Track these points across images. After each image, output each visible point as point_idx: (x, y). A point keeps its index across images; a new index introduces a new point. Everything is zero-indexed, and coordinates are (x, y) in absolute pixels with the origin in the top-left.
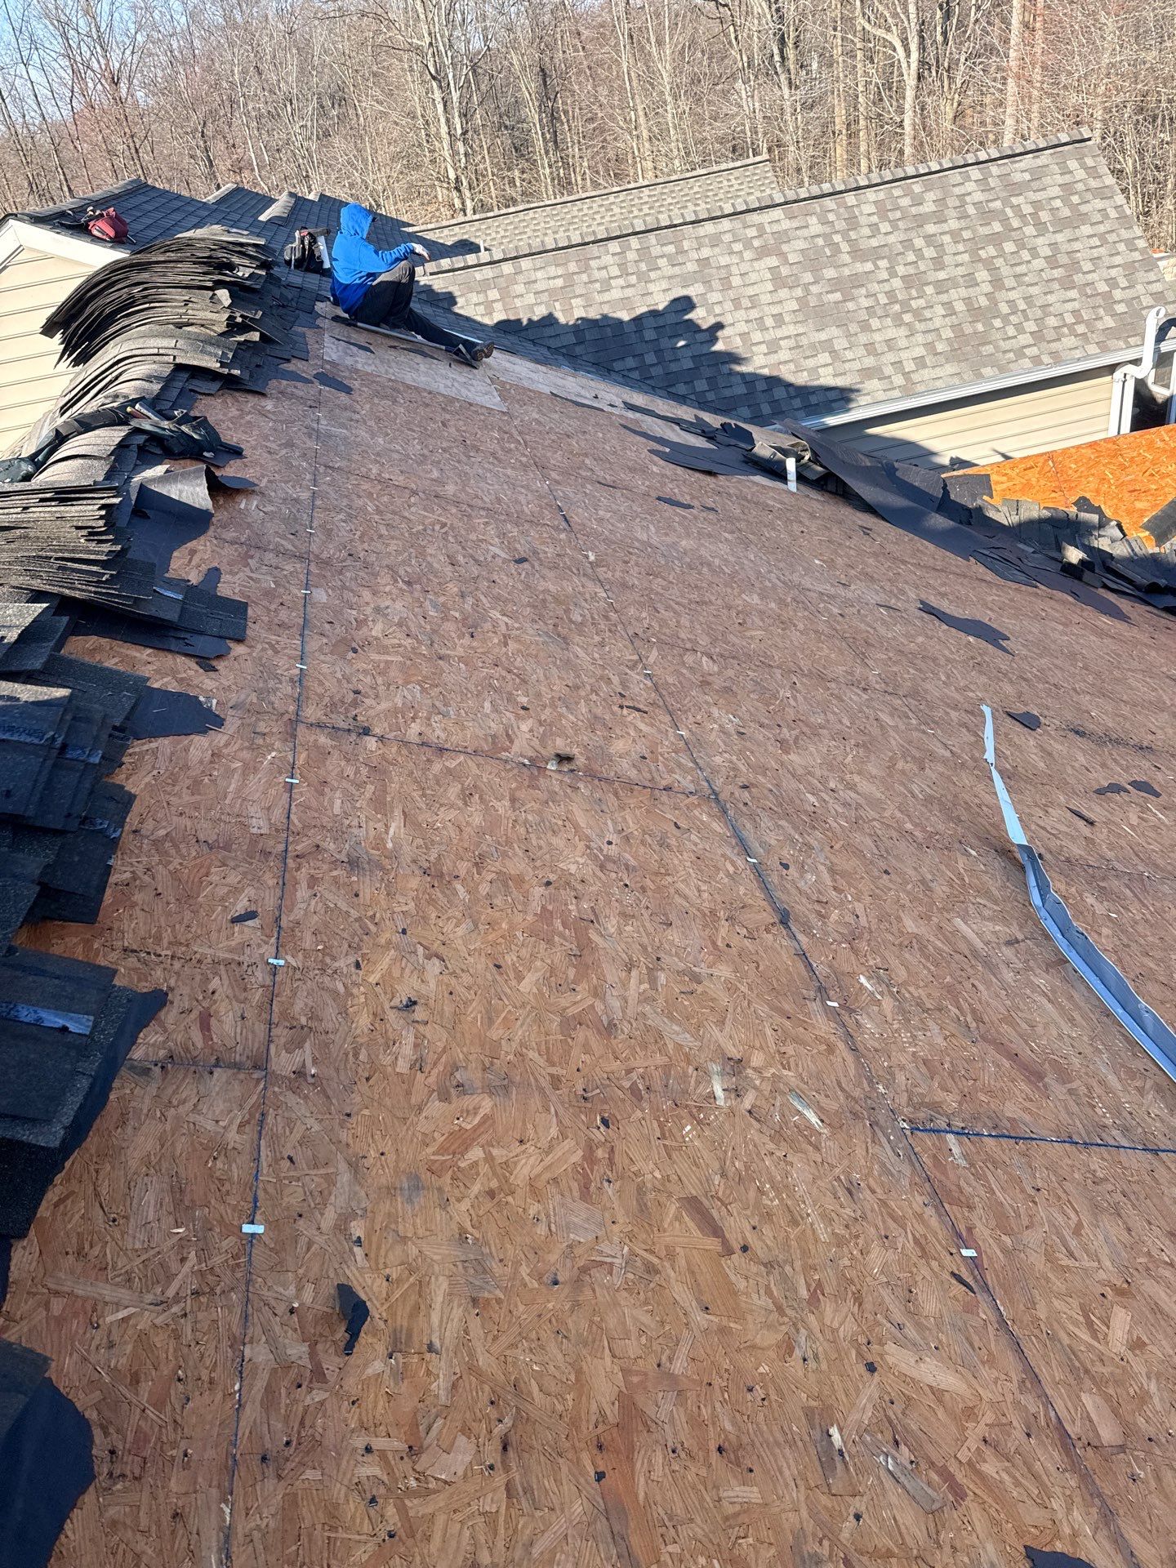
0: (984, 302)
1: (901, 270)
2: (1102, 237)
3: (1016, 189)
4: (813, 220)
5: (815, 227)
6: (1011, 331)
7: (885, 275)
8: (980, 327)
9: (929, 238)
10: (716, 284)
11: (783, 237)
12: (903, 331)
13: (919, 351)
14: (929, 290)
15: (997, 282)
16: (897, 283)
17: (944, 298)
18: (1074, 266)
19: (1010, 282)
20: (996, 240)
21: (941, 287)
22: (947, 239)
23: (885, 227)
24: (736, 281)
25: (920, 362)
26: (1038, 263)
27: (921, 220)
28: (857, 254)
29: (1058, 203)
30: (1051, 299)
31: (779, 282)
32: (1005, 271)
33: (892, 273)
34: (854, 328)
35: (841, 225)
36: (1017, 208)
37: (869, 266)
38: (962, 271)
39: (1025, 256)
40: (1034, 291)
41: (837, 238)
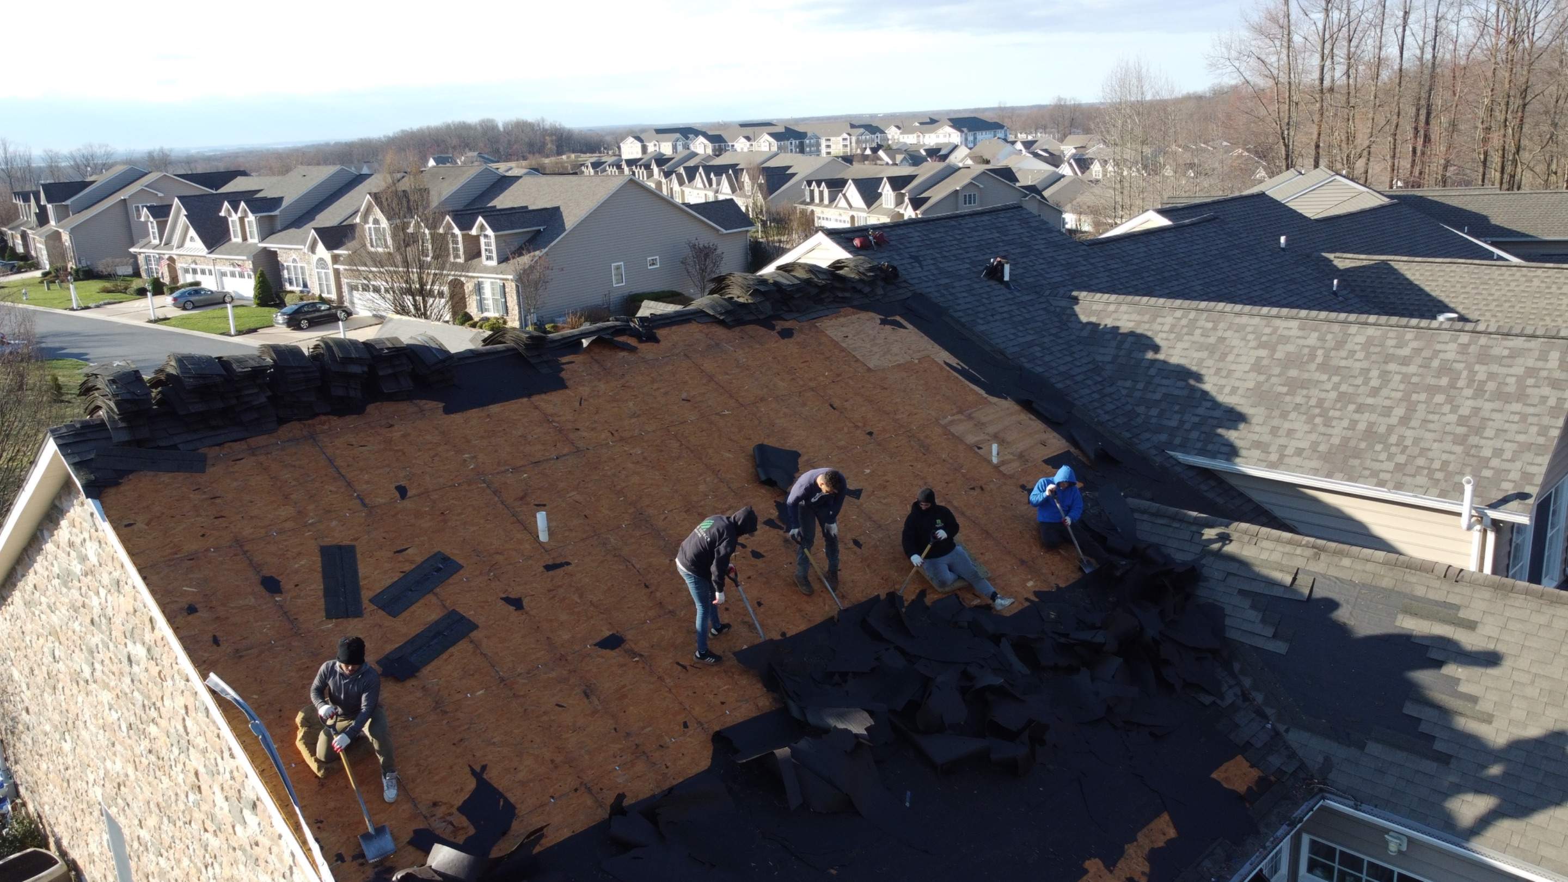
0: (1382, 429)
1: (1344, 388)
2: (1524, 417)
3: (1484, 357)
5: (1313, 339)
7: (1329, 386)
9: (1384, 375)
10: (1217, 356)
11: (1285, 340)
14: (1352, 407)
15: (1405, 421)
16: (1333, 395)
18: (1479, 431)
19: (1414, 423)
20: (1433, 390)
21: (1360, 409)
22: (1398, 378)
23: (1360, 355)
24: (1230, 358)
26: (1453, 418)
27: (1388, 358)
29: (1512, 380)
30: (1436, 445)
31: (1257, 367)
33: (1336, 387)
35: (1330, 344)
36: (1472, 373)
37: (1324, 377)
38: (1387, 403)
39: (1447, 408)
40: (1429, 436)
41: (1320, 352)
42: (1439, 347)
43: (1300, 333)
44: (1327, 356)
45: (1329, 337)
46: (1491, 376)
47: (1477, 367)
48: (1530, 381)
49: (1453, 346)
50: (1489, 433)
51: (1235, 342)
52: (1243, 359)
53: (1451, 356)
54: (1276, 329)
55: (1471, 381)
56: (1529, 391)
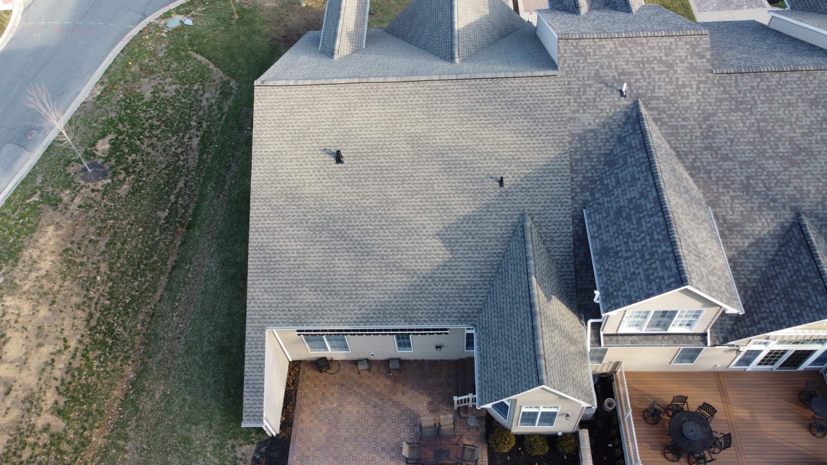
0: (620, 255)
1: (633, 232)
2: (642, 288)
3: (663, 261)
4: (653, 205)
5: (649, 206)
6: (609, 263)
7: (631, 227)
8: (611, 254)
9: (644, 238)
10: (630, 184)
11: (646, 198)
12: (612, 234)
13: (605, 239)
14: (625, 240)
15: (627, 258)
16: (628, 231)
17: (622, 244)
18: (631, 280)
19: (626, 262)
20: (643, 257)
21: (627, 243)
22: (644, 243)
23: (649, 225)
24: (631, 189)
25: (602, 239)
26: (632, 270)
27: (651, 235)
28: (639, 219)
29: (656, 275)
30: (620, 274)
31: (631, 199)
32: (630, 261)
33: (632, 229)
34: (614, 221)
35: (650, 213)
36: (655, 263)
37: (635, 222)
38: (631, 248)
39: (636, 266)
40: (623, 269)
41: (645, 213)
42: (662, 245)
43: (651, 200)
44: (644, 217)
45: (654, 210)
46: (656, 269)
47: (658, 263)
48: (658, 280)
49: (664, 248)
50: (631, 284)
51: (639, 184)
52: (633, 193)
53: (660, 251)
54: (650, 191)
55: (651, 264)
56: (653, 283)
